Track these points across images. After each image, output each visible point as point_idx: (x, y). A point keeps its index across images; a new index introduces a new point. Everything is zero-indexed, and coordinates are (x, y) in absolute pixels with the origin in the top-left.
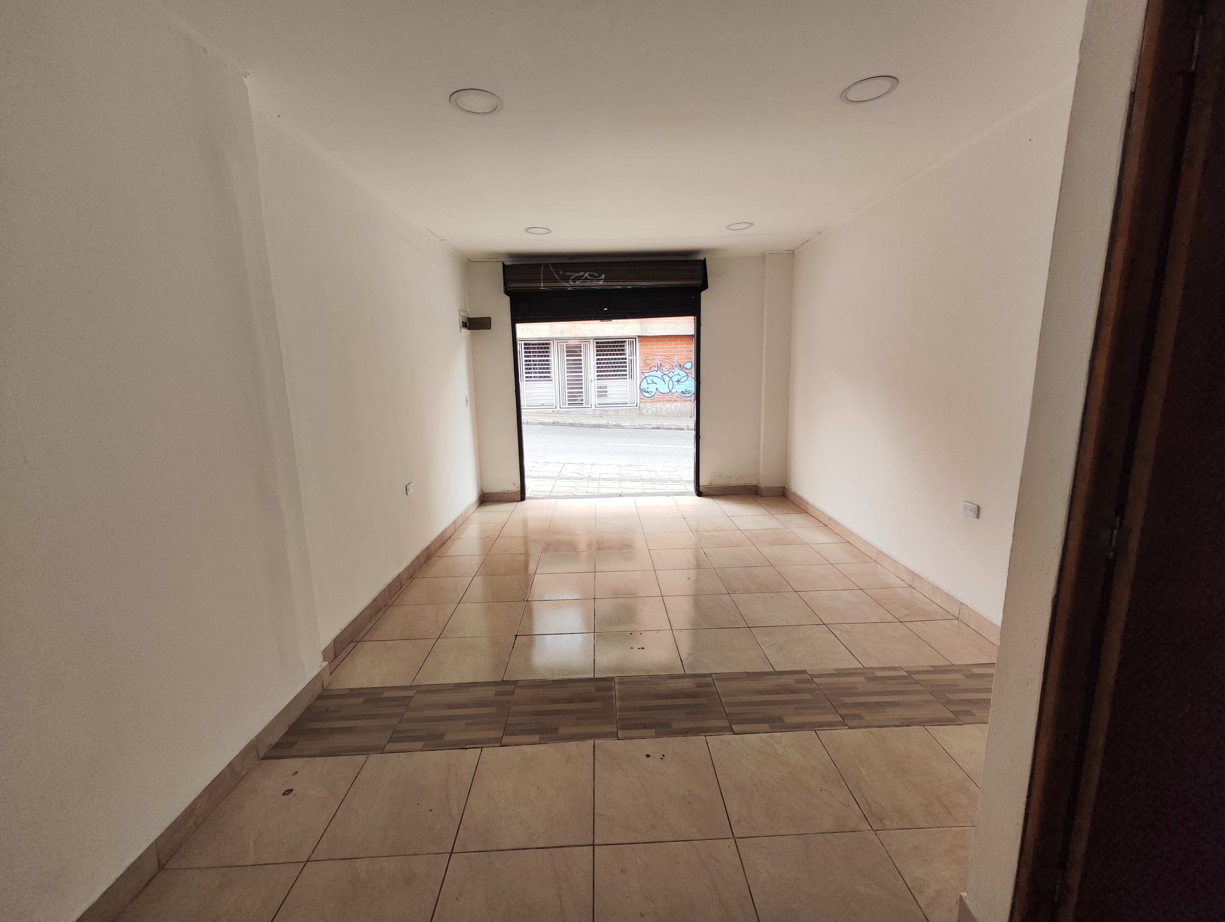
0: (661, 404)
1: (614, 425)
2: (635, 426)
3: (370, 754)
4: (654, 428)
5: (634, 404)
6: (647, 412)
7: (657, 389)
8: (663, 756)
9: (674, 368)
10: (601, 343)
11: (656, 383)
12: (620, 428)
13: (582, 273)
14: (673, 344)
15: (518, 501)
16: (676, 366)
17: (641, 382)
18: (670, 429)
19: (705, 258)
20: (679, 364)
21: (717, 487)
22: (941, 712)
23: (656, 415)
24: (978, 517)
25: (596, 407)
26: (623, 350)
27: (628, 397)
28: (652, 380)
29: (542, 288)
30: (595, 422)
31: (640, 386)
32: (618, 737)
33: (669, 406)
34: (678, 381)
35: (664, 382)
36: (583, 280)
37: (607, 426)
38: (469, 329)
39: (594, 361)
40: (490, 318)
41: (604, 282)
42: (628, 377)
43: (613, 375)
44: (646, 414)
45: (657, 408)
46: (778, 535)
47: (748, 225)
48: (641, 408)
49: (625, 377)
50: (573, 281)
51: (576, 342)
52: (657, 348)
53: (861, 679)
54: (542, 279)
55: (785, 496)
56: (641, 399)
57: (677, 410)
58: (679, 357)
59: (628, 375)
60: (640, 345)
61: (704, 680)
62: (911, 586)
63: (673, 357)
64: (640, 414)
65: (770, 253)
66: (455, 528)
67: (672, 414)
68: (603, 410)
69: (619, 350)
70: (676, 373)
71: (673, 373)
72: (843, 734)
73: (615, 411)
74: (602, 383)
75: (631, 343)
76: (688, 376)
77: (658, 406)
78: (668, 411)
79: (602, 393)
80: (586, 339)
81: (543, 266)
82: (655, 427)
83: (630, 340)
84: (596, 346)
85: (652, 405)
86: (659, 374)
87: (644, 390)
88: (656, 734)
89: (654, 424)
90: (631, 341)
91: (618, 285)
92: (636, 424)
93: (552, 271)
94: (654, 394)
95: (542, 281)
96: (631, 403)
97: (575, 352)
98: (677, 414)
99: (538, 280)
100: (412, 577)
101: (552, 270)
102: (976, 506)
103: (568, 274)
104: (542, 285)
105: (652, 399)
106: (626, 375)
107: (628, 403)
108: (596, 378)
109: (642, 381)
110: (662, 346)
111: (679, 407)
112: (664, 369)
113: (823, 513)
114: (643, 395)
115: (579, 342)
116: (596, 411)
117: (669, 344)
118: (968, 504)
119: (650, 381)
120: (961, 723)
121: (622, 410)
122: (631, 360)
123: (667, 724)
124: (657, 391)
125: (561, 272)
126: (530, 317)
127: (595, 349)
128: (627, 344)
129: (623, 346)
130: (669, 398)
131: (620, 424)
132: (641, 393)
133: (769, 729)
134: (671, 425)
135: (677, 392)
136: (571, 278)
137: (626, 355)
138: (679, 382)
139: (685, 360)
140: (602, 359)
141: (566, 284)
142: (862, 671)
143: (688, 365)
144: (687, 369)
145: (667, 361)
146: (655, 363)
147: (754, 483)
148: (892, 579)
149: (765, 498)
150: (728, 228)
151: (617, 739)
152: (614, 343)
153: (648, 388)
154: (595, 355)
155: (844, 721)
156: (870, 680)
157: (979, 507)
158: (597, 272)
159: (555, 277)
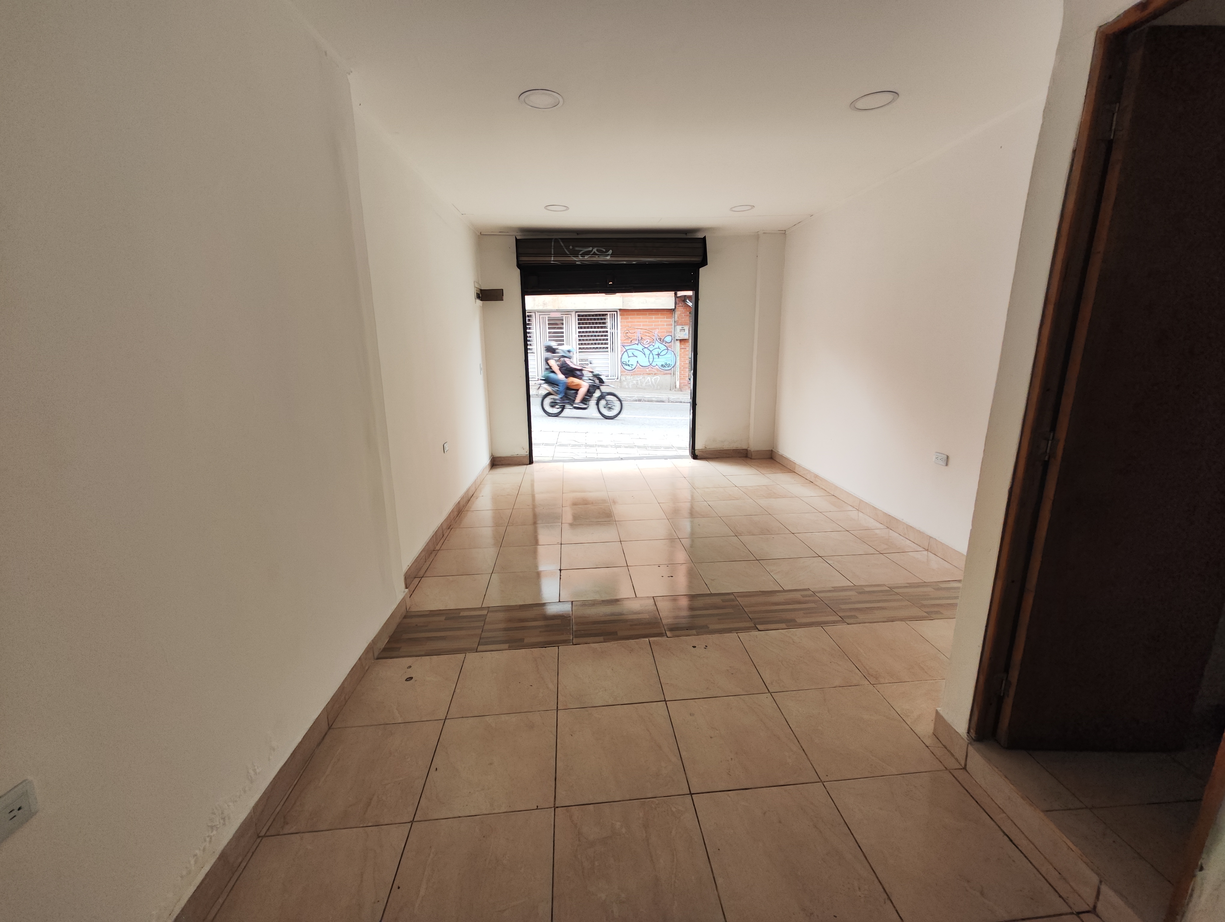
0: (641, 377)
3: (467, 653)
4: (636, 401)
5: (615, 376)
6: (628, 384)
7: (637, 362)
8: (706, 646)
9: (655, 341)
10: (583, 316)
11: (636, 356)
13: (590, 249)
14: (654, 318)
15: (527, 465)
16: (656, 339)
17: (622, 355)
18: (652, 401)
19: (705, 236)
20: (659, 338)
21: (710, 451)
22: (916, 612)
23: (637, 387)
24: (947, 465)
26: (604, 323)
27: (610, 370)
28: (633, 354)
29: (552, 262)
31: (621, 359)
32: (667, 636)
33: (650, 380)
34: (658, 355)
35: (645, 355)
36: (591, 255)
38: (481, 300)
39: (576, 334)
40: (503, 289)
41: (611, 257)
42: (609, 350)
43: (594, 348)
44: (627, 387)
45: (637, 381)
46: (771, 490)
47: (749, 207)
48: (622, 380)
49: (606, 350)
50: (582, 256)
51: (558, 315)
52: (638, 322)
53: (853, 593)
54: (553, 253)
55: (773, 459)
56: (621, 372)
57: (657, 383)
58: (660, 330)
59: (609, 348)
60: (622, 319)
61: (727, 597)
62: (888, 528)
63: (653, 331)
64: (621, 387)
65: (763, 233)
66: (475, 487)
67: (652, 387)
69: (600, 323)
70: (656, 346)
71: (654, 346)
72: (842, 628)
75: (613, 316)
76: (668, 349)
77: (638, 379)
78: (649, 384)
80: (568, 312)
81: (553, 240)
82: (637, 399)
83: (611, 313)
84: (578, 319)
85: (633, 378)
86: (640, 347)
87: (625, 363)
88: (697, 633)
89: (636, 396)
90: (612, 314)
91: (624, 260)
93: (562, 246)
94: (635, 366)
95: (553, 255)
96: (612, 376)
97: (556, 324)
98: (657, 387)
99: (550, 255)
100: (450, 527)
101: (562, 244)
102: (946, 456)
103: (577, 249)
104: (552, 259)
105: (633, 372)
106: (607, 348)
107: (610, 376)
108: (578, 350)
109: (623, 354)
110: (643, 319)
111: (659, 379)
112: (644, 343)
113: (809, 472)
114: (624, 368)
115: (561, 314)
117: (650, 317)
118: (938, 454)
119: (631, 354)
120: (932, 619)
122: (612, 333)
123: (706, 627)
124: (638, 364)
125: (571, 247)
126: (540, 290)
127: (577, 322)
128: (609, 317)
129: (605, 319)
130: (649, 371)
132: (622, 367)
133: (786, 627)
134: (653, 397)
135: (657, 365)
136: (580, 253)
137: (607, 328)
138: (660, 356)
139: (665, 334)
140: (583, 332)
141: (575, 259)
142: (854, 588)
143: (668, 339)
144: (667, 342)
145: (648, 334)
146: (636, 336)
147: (745, 447)
148: (872, 523)
149: (755, 460)
150: (731, 209)
151: (667, 637)
152: (596, 316)
153: (629, 361)
154: (577, 328)
155: (843, 620)
156: (860, 593)
157: (948, 457)
158: (605, 248)
159: (565, 251)
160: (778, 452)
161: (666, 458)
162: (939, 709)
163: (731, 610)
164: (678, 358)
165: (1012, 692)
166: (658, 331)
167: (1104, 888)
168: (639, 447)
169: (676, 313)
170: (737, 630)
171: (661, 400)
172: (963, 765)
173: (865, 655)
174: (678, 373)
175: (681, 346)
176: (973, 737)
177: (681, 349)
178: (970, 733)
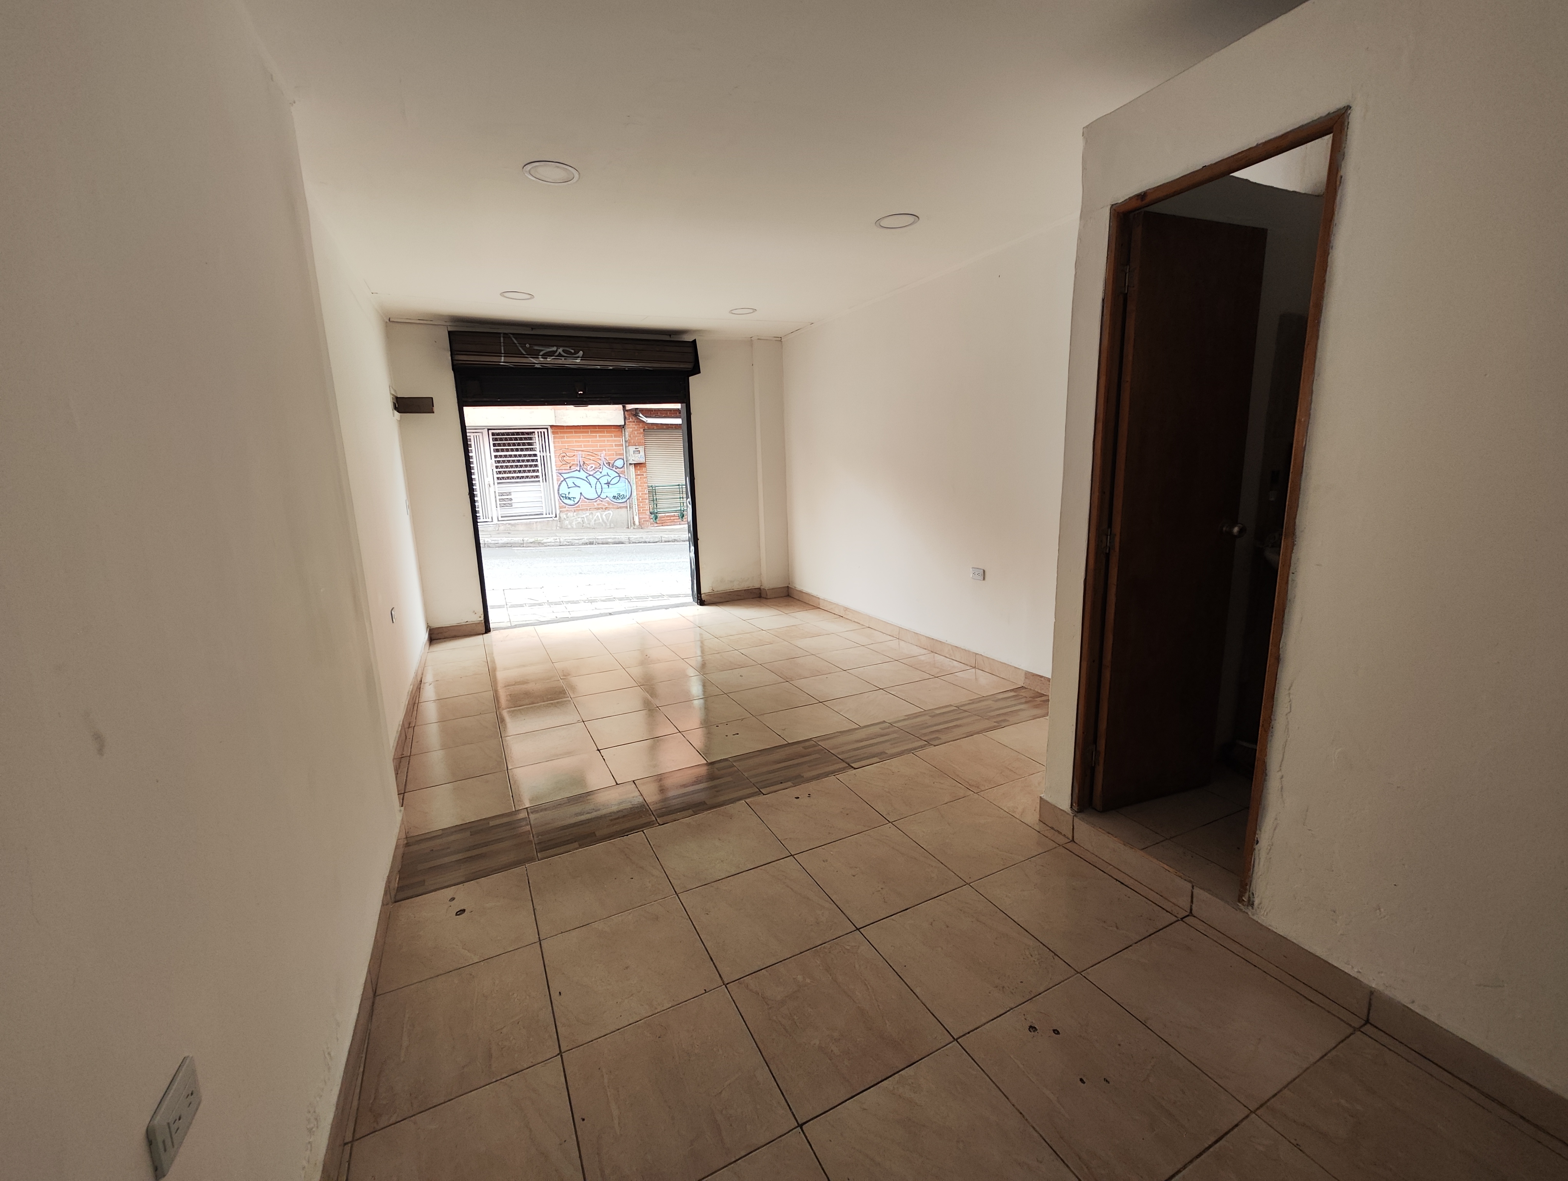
0: (588, 513)
1: (532, 543)
2: (560, 542)
3: (526, 864)
4: (586, 544)
5: (552, 514)
6: (570, 524)
7: (581, 493)
8: (809, 795)
9: (601, 466)
10: (498, 434)
11: (579, 487)
12: (540, 547)
13: (554, 349)
14: (598, 437)
15: (483, 634)
16: (603, 463)
17: (559, 486)
18: (607, 543)
19: (695, 340)
20: (607, 462)
21: (723, 593)
22: (987, 723)
23: (583, 527)
24: (984, 579)
25: (498, 521)
26: (530, 444)
27: (544, 505)
28: (573, 483)
29: (503, 364)
30: (504, 540)
31: (558, 490)
32: (763, 793)
33: (599, 516)
34: (608, 483)
35: (590, 484)
36: (555, 356)
37: (521, 545)
38: (399, 412)
39: (491, 459)
40: (432, 398)
41: (581, 360)
42: (541, 479)
43: (518, 477)
44: (569, 527)
45: (583, 519)
47: (751, 311)
48: (562, 518)
49: (537, 479)
50: (543, 357)
52: (577, 442)
53: (927, 717)
54: (503, 352)
55: (791, 596)
56: (560, 507)
57: (609, 520)
58: (607, 452)
59: (540, 477)
60: (554, 438)
61: (807, 744)
62: (932, 652)
63: (599, 453)
64: (561, 528)
65: (758, 339)
66: (422, 671)
67: (604, 525)
68: (509, 524)
69: (524, 444)
70: (604, 473)
71: (601, 473)
72: (931, 750)
73: (526, 524)
74: (505, 488)
75: (542, 435)
76: (620, 476)
77: (584, 516)
78: (599, 521)
79: (505, 501)
80: (479, 430)
81: (502, 336)
82: (587, 541)
83: (539, 430)
84: (492, 438)
85: (577, 515)
86: (583, 475)
87: (564, 495)
88: (793, 784)
89: (586, 537)
90: (541, 432)
91: (597, 364)
92: (562, 540)
93: (516, 344)
94: (578, 500)
95: (503, 355)
96: (548, 514)
98: (610, 525)
99: (498, 354)
100: (411, 725)
101: (516, 342)
102: (982, 570)
103: (536, 348)
104: (503, 359)
105: (576, 507)
106: (537, 477)
107: (544, 514)
108: (496, 481)
109: (561, 484)
110: (583, 438)
111: (611, 515)
112: (588, 469)
113: (837, 605)
114: (563, 502)
116: (499, 526)
117: (593, 436)
118: (974, 570)
119: (571, 485)
120: (1003, 727)
121: (536, 522)
122: (543, 456)
123: (799, 776)
124: (582, 497)
125: (527, 345)
126: (485, 400)
127: (492, 442)
128: (536, 436)
129: (531, 439)
130: (598, 505)
131: (540, 540)
132: (560, 500)
133: (880, 760)
134: (608, 538)
135: (607, 497)
136: (541, 354)
137: (535, 451)
138: (610, 485)
139: (615, 457)
140: (501, 456)
141: (534, 361)
142: (924, 713)
143: (619, 463)
144: (618, 468)
145: (592, 458)
146: (576, 460)
147: (757, 586)
148: (916, 651)
149: (770, 600)
150: (731, 312)
151: (764, 795)
152: (517, 435)
153: (569, 493)
154: (492, 451)
155: (929, 743)
156: (933, 716)
157: (984, 571)
158: (573, 348)
159: (520, 350)
160: (795, 587)
161: (667, 607)
162: (1042, 795)
163: (817, 756)
164: (634, 487)
165: (1102, 761)
166: (605, 454)
167: (1197, 891)
168: (621, 599)
169: (626, 430)
170: (833, 772)
171: (619, 540)
172: (1071, 838)
173: (959, 769)
174: (635, 507)
175: (636, 471)
176: (1076, 810)
177: (636, 475)
178: (1073, 808)
